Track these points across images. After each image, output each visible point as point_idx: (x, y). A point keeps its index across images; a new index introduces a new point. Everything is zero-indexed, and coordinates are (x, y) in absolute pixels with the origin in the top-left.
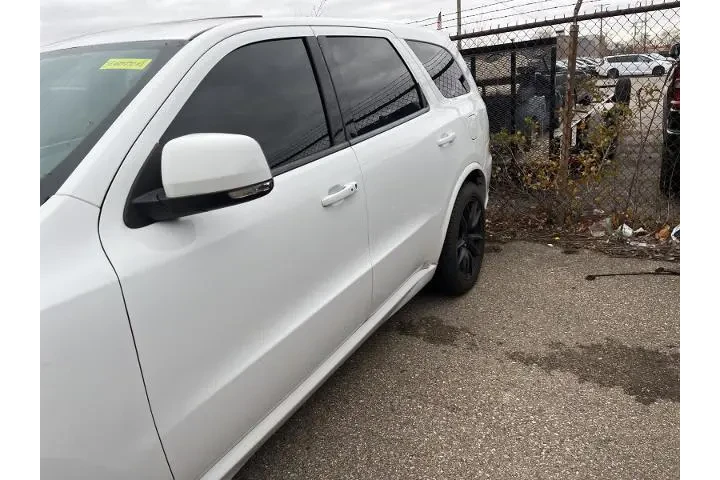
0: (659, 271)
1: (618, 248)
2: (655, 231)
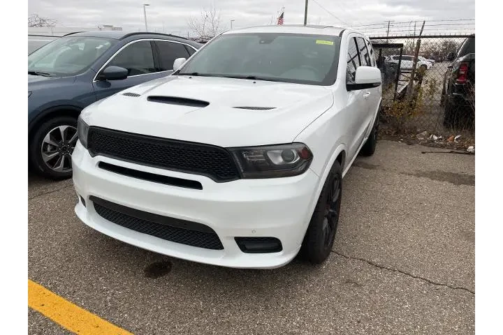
0: (451, 152)
1: (431, 143)
2: (446, 138)
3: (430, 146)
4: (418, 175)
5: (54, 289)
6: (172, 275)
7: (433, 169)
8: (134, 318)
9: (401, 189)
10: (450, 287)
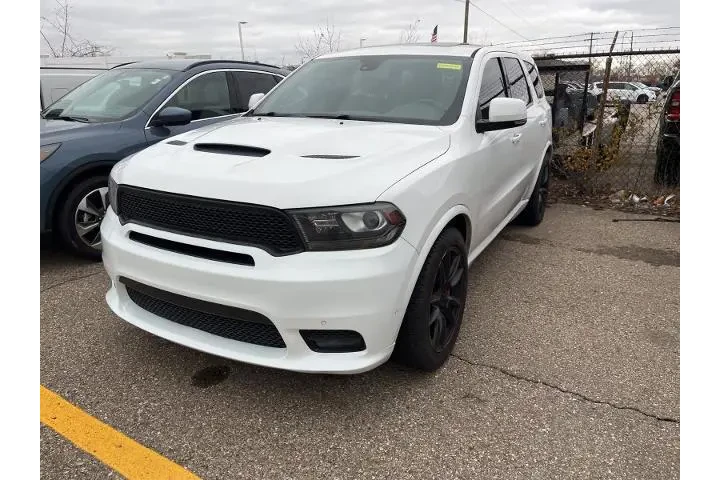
0: (658, 220)
1: (630, 208)
2: (653, 199)
3: (628, 211)
4: (601, 253)
5: (72, 398)
6: (229, 383)
7: (625, 244)
8: (169, 437)
9: (571, 271)
10: (614, 406)
